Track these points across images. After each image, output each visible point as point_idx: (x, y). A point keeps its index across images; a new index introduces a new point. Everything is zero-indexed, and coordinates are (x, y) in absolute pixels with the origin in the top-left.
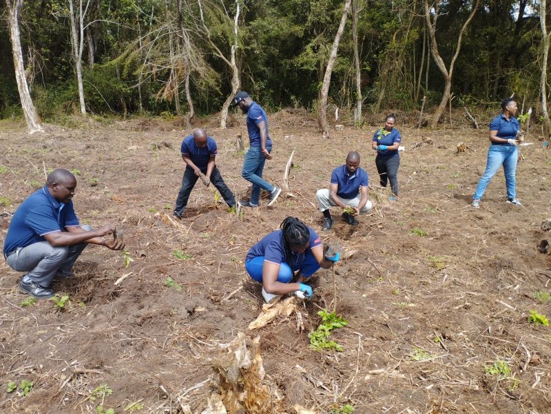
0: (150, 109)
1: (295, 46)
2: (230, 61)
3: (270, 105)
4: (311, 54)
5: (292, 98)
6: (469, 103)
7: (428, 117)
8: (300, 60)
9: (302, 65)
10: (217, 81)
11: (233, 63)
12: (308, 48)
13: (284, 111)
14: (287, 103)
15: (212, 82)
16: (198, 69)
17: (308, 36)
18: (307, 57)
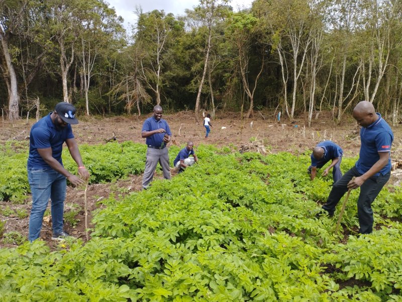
0: (114, 112)
1: (186, 81)
2: (156, 90)
3: (175, 109)
4: (194, 85)
5: (185, 106)
6: (261, 109)
7: (245, 115)
8: (189, 87)
9: (189, 90)
10: (151, 101)
11: (157, 92)
12: (192, 82)
13: (181, 112)
14: (183, 108)
15: (149, 101)
16: (144, 96)
17: (192, 76)
18: (192, 86)
